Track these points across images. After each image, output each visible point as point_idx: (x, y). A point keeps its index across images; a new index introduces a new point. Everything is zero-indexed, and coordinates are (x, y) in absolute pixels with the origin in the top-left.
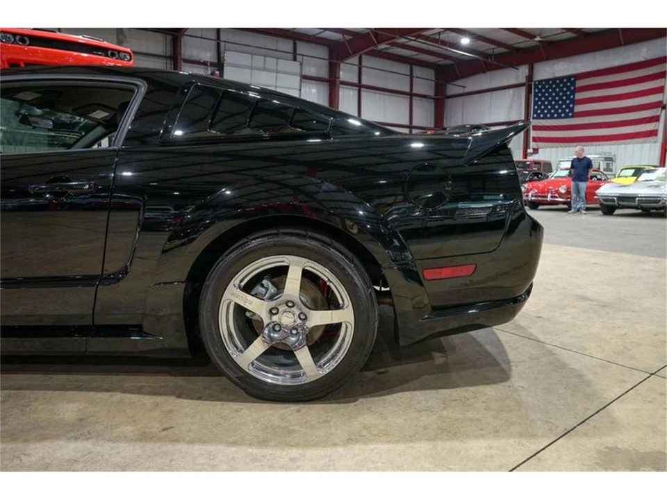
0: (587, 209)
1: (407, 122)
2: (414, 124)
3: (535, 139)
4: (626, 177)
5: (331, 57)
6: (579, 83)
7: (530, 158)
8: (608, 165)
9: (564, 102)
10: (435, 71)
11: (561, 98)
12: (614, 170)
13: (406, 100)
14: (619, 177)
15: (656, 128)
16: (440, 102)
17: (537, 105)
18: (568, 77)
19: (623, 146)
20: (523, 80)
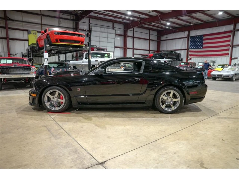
0: (208, 78)
1: (148, 49)
2: (150, 49)
3: (190, 55)
4: (219, 68)
5: (124, 28)
6: (205, 38)
7: (189, 61)
8: (214, 64)
9: (200, 43)
10: (157, 32)
11: (199, 42)
12: (215, 65)
13: (148, 42)
14: (217, 68)
15: (228, 52)
16: (159, 42)
17: (191, 44)
18: (201, 36)
19: (218, 58)
20: (187, 36)
